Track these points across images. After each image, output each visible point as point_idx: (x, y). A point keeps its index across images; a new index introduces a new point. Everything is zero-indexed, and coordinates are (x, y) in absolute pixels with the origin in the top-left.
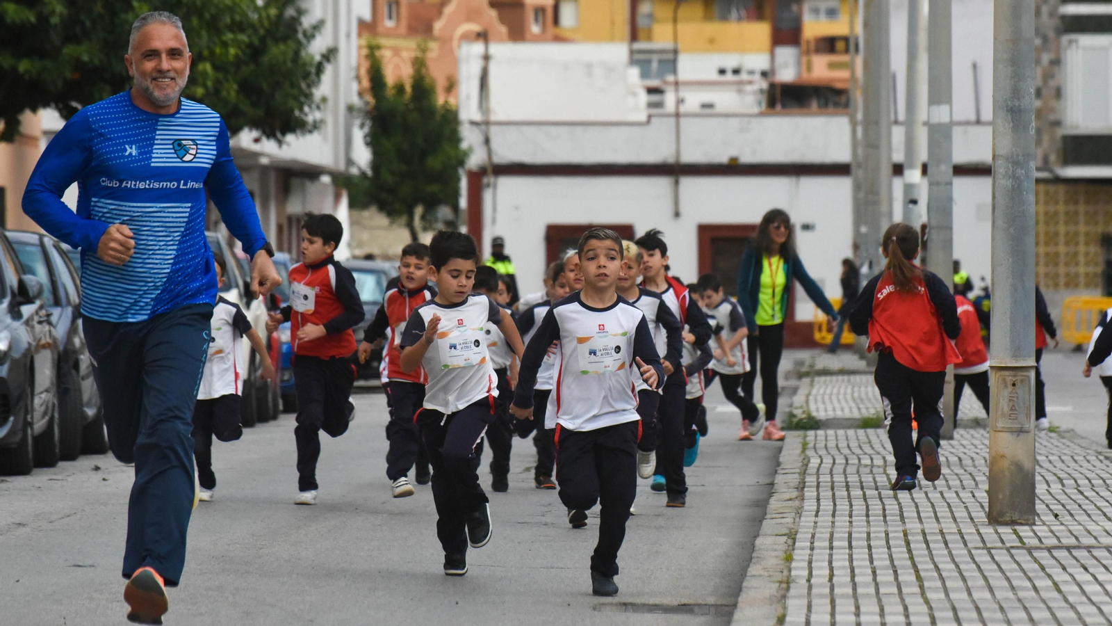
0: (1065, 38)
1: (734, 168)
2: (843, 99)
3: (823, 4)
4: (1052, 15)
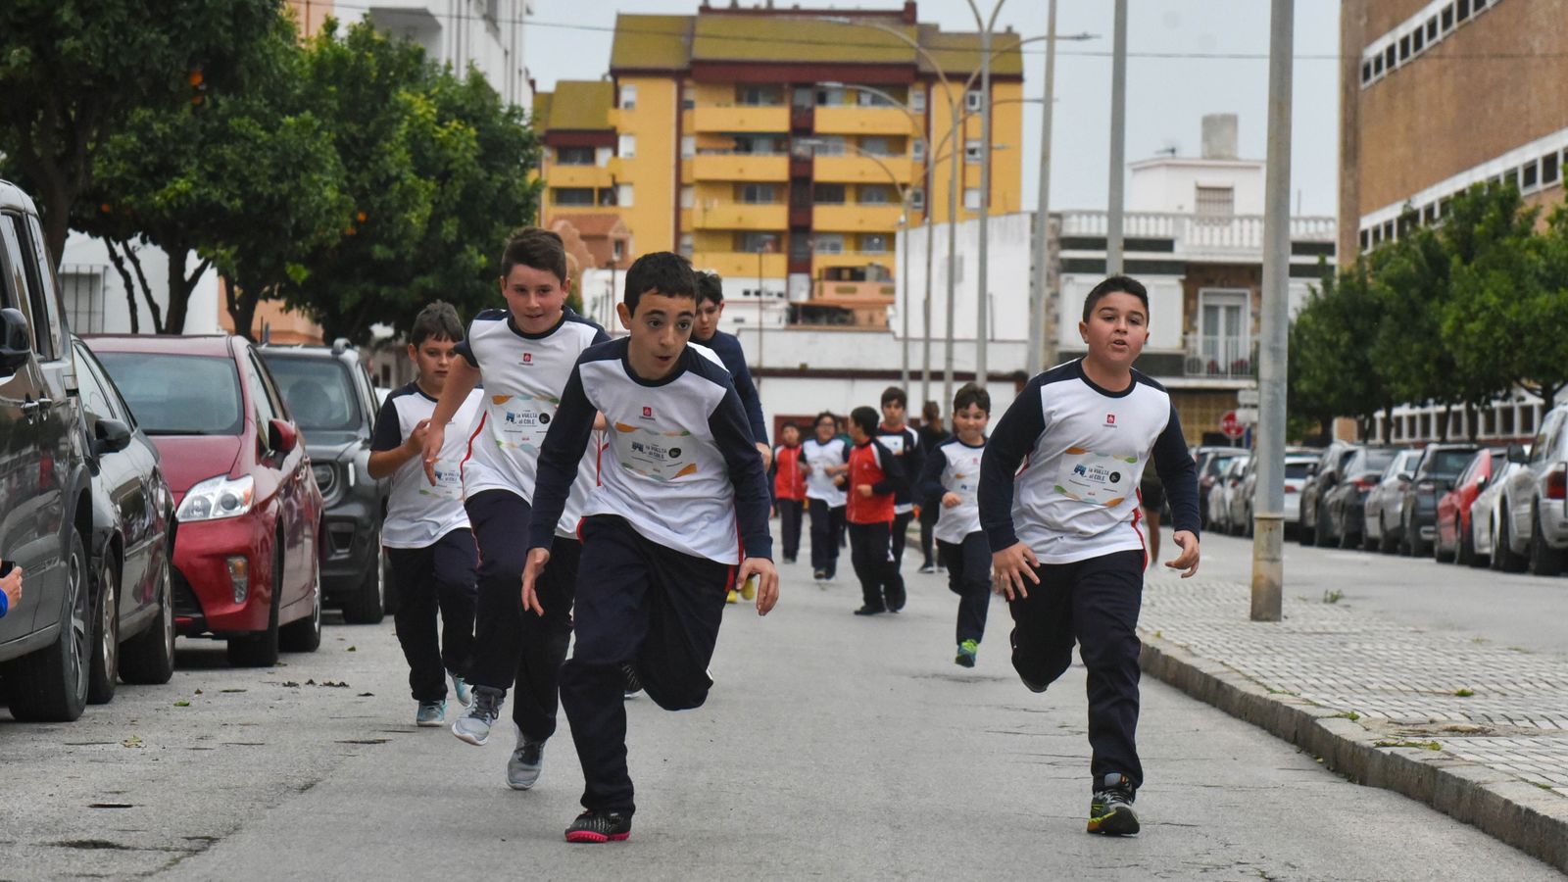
0: (1064, 277)
1: (803, 373)
2: (849, 318)
3: (830, 240)
4: (1053, 258)
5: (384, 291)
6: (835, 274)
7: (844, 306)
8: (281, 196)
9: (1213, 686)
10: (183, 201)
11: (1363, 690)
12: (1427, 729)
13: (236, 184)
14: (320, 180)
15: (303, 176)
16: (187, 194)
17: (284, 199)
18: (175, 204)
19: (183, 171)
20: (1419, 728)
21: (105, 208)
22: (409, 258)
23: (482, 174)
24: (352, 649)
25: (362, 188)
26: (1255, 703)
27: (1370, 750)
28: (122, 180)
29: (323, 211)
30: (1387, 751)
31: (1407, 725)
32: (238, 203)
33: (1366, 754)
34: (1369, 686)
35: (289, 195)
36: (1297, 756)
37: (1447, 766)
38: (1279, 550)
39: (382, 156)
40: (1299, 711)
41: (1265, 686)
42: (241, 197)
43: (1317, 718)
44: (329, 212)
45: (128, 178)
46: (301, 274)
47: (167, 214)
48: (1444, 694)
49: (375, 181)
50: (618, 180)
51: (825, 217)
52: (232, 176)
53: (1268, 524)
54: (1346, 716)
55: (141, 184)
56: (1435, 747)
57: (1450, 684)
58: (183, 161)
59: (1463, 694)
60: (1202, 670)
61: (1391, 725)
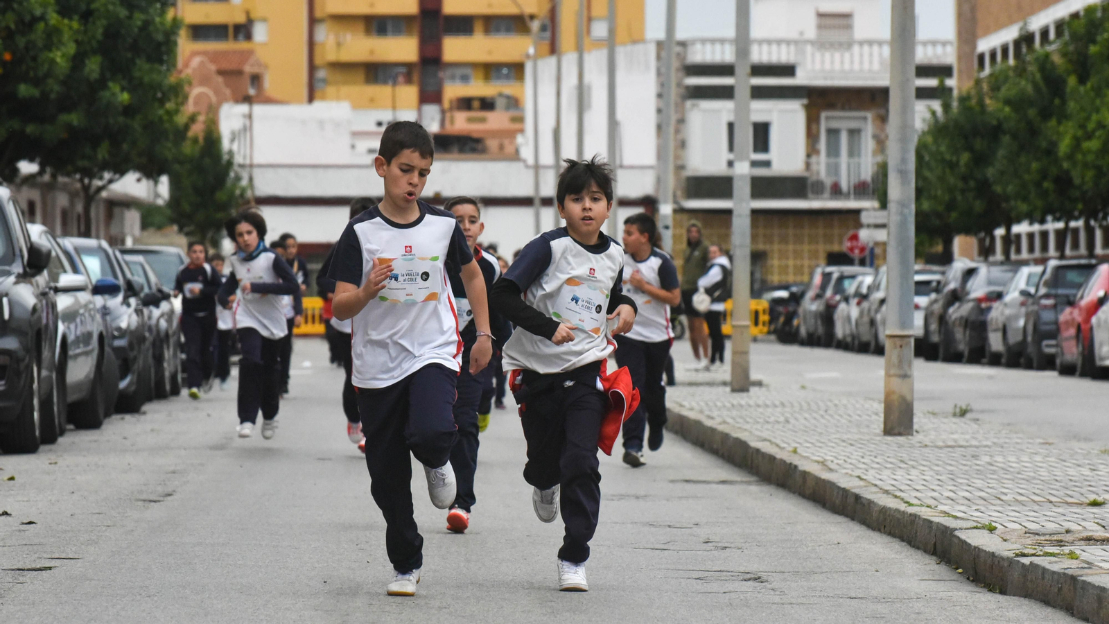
0: (689, 103)
2: (480, 147)
3: (459, 72)
4: (679, 85)
5: (30, 129)
6: (465, 104)
7: (475, 135)
9: (851, 500)
11: (999, 502)
12: (1064, 539)
20: (1055, 538)
22: (53, 96)
23: (123, 12)
24: (12, 479)
26: (893, 516)
27: (1011, 562)
30: (1026, 561)
31: (1044, 535)
33: (1006, 564)
34: (1003, 497)
36: (936, 567)
37: (1087, 575)
38: (910, 365)
40: (938, 523)
41: (902, 499)
43: (956, 529)
48: (1076, 503)
49: (20, 22)
50: (253, 16)
51: (455, 48)
53: (898, 342)
54: (983, 527)
56: (1072, 555)
57: (1082, 494)
59: (1095, 504)
60: (839, 485)
61: (1028, 535)
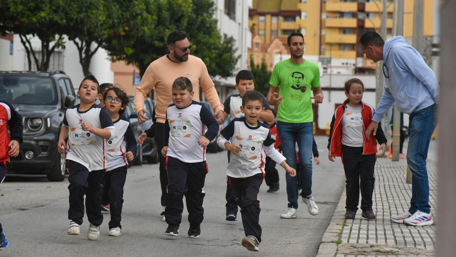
0: (433, 57)
2: (374, 72)
4: (430, 51)
8: (81, 19)
10: (43, 20)
13: (63, 14)
14: (96, 13)
15: (89, 11)
16: (45, 18)
17: (82, 20)
18: (41, 22)
19: (43, 9)
20: (363, 250)
21: (16, 23)
23: (194, 16)
25: (127, 18)
28: (21, 12)
29: (99, 25)
31: (358, 248)
32: (64, 21)
35: (84, 19)
39: (134, 6)
42: (66, 19)
44: (102, 25)
45: (23, 11)
46: (130, 51)
47: (38, 25)
49: (132, 15)
50: (301, 26)
52: (62, 11)
54: (336, 243)
55: (28, 14)
58: (44, 5)
61: (351, 247)
